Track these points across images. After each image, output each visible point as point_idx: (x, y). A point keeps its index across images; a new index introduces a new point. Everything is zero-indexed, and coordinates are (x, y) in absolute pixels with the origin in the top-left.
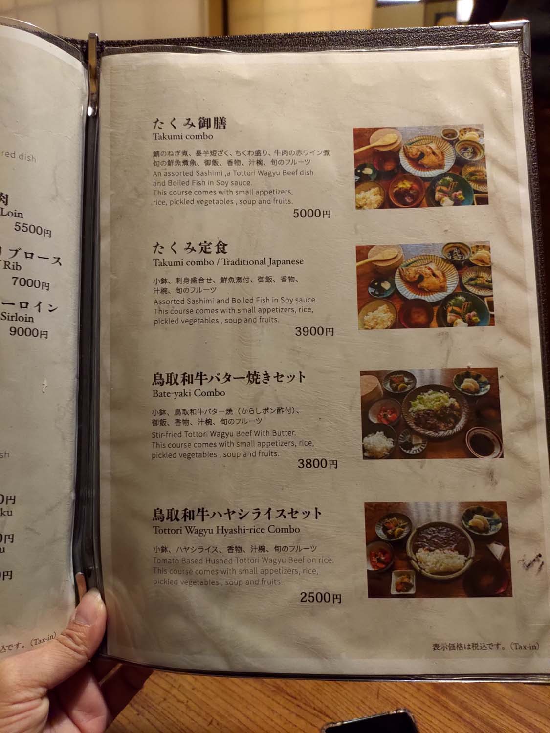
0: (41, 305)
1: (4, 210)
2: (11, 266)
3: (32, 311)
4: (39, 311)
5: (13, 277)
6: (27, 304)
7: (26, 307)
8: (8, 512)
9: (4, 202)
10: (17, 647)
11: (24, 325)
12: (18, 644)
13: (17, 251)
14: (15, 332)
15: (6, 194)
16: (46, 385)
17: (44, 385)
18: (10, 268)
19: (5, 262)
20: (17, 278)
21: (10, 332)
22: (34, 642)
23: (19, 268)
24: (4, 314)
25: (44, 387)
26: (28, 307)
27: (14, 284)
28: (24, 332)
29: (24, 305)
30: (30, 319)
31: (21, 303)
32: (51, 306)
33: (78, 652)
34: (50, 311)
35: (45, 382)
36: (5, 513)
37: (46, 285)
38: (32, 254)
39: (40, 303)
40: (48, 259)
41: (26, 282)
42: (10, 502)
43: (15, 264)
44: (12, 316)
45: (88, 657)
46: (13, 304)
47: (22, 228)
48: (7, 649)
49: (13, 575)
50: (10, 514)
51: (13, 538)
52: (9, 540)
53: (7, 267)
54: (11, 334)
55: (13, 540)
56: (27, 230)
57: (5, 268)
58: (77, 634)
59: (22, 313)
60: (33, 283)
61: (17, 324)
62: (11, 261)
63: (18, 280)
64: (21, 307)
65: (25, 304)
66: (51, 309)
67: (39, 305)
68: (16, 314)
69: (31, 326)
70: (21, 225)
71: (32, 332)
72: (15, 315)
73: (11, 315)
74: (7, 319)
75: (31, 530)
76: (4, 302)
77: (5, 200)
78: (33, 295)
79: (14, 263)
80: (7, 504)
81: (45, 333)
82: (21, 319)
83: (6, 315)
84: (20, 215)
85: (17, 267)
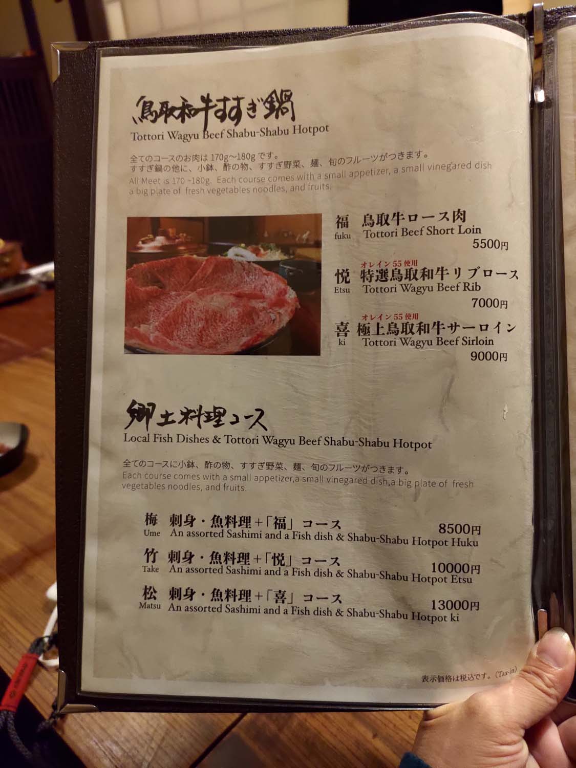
0: (500, 325)
1: (462, 227)
2: (470, 288)
3: (491, 334)
4: (499, 332)
5: (473, 299)
6: (487, 326)
7: (486, 330)
8: (474, 542)
9: (461, 219)
10: (484, 677)
11: (485, 348)
12: (485, 674)
13: (476, 270)
14: (476, 356)
15: (463, 210)
16: (507, 411)
17: (505, 411)
18: (469, 290)
19: (465, 283)
20: (477, 299)
21: (472, 357)
22: (498, 675)
23: (478, 288)
24: (465, 339)
25: (505, 413)
26: (488, 329)
27: (474, 306)
28: (485, 356)
29: (484, 328)
30: (490, 342)
31: (481, 326)
32: (509, 325)
33: (549, 695)
34: (509, 331)
35: (506, 408)
36: (471, 544)
37: (505, 303)
38: (491, 271)
39: (499, 323)
40: (505, 274)
41: (486, 303)
42: (476, 532)
43: (474, 285)
44: (473, 341)
45: (558, 701)
46: (474, 327)
47: (480, 245)
48: (475, 677)
49: (479, 607)
50: (476, 544)
51: (479, 570)
52: (475, 571)
53: (466, 288)
54: (472, 359)
55: (479, 571)
56: (486, 245)
57: (465, 290)
58: (547, 674)
59: (482, 336)
60: (493, 303)
61: (478, 349)
62: (471, 281)
63: (478, 301)
64: (481, 330)
65: (485, 326)
66: (510, 328)
67: (498, 326)
68: (477, 337)
69: (491, 349)
70: (479, 242)
71: (492, 356)
72: (475, 339)
73: (471, 339)
74: (468, 343)
75: (496, 562)
76: (465, 327)
77: (462, 217)
78: (491, 316)
79: (473, 283)
80: (473, 534)
81: (505, 356)
82: (481, 342)
83: (467, 340)
84: (478, 231)
85: (476, 288)
